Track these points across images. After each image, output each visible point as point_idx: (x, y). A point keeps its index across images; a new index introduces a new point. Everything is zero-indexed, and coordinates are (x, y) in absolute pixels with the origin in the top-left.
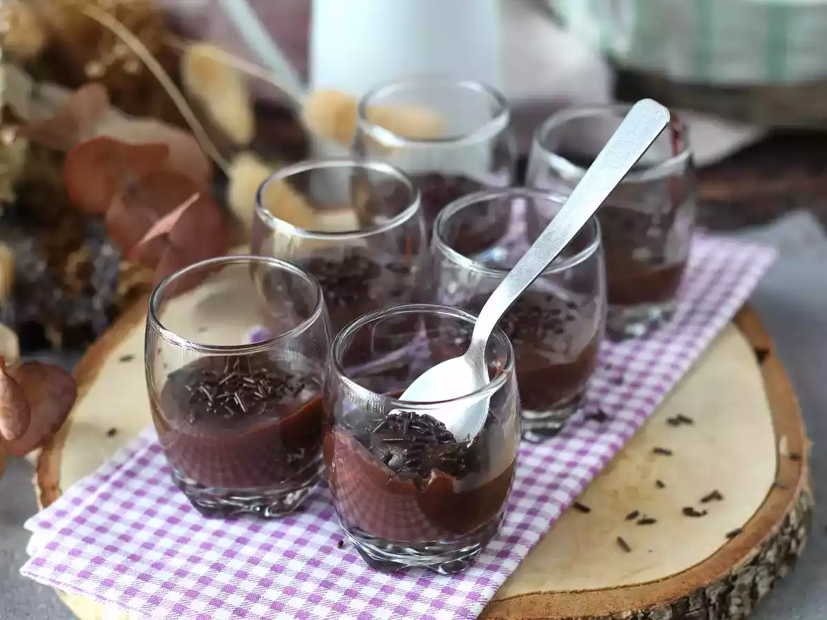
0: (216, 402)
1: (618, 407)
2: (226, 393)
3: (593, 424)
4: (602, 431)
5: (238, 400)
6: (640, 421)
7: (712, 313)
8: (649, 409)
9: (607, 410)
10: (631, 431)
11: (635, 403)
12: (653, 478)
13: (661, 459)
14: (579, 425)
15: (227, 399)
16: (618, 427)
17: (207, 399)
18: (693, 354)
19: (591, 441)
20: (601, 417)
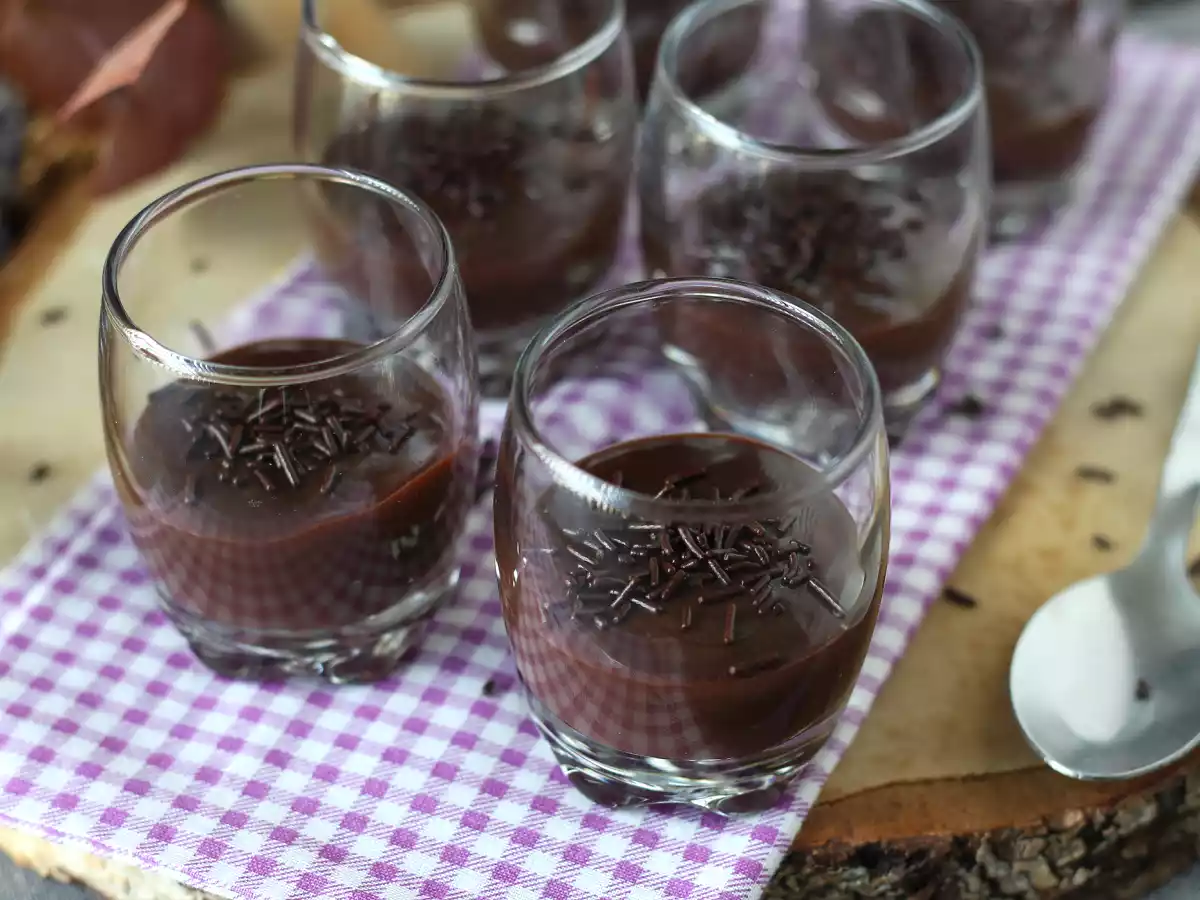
0: (238, 458)
1: (1002, 387)
2: (260, 443)
3: (960, 423)
4: (978, 437)
5: (280, 460)
6: (1045, 413)
7: (1148, 189)
8: (1059, 388)
9: (982, 394)
10: (1030, 436)
11: (1031, 379)
12: (1086, 530)
13: (1095, 492)
14: (933, 426)
15: (261, 457)
16: (1008, 428)
17: (221, 450)
18: (1126, 272)
19: (962, 459)
20: (972, 409)
